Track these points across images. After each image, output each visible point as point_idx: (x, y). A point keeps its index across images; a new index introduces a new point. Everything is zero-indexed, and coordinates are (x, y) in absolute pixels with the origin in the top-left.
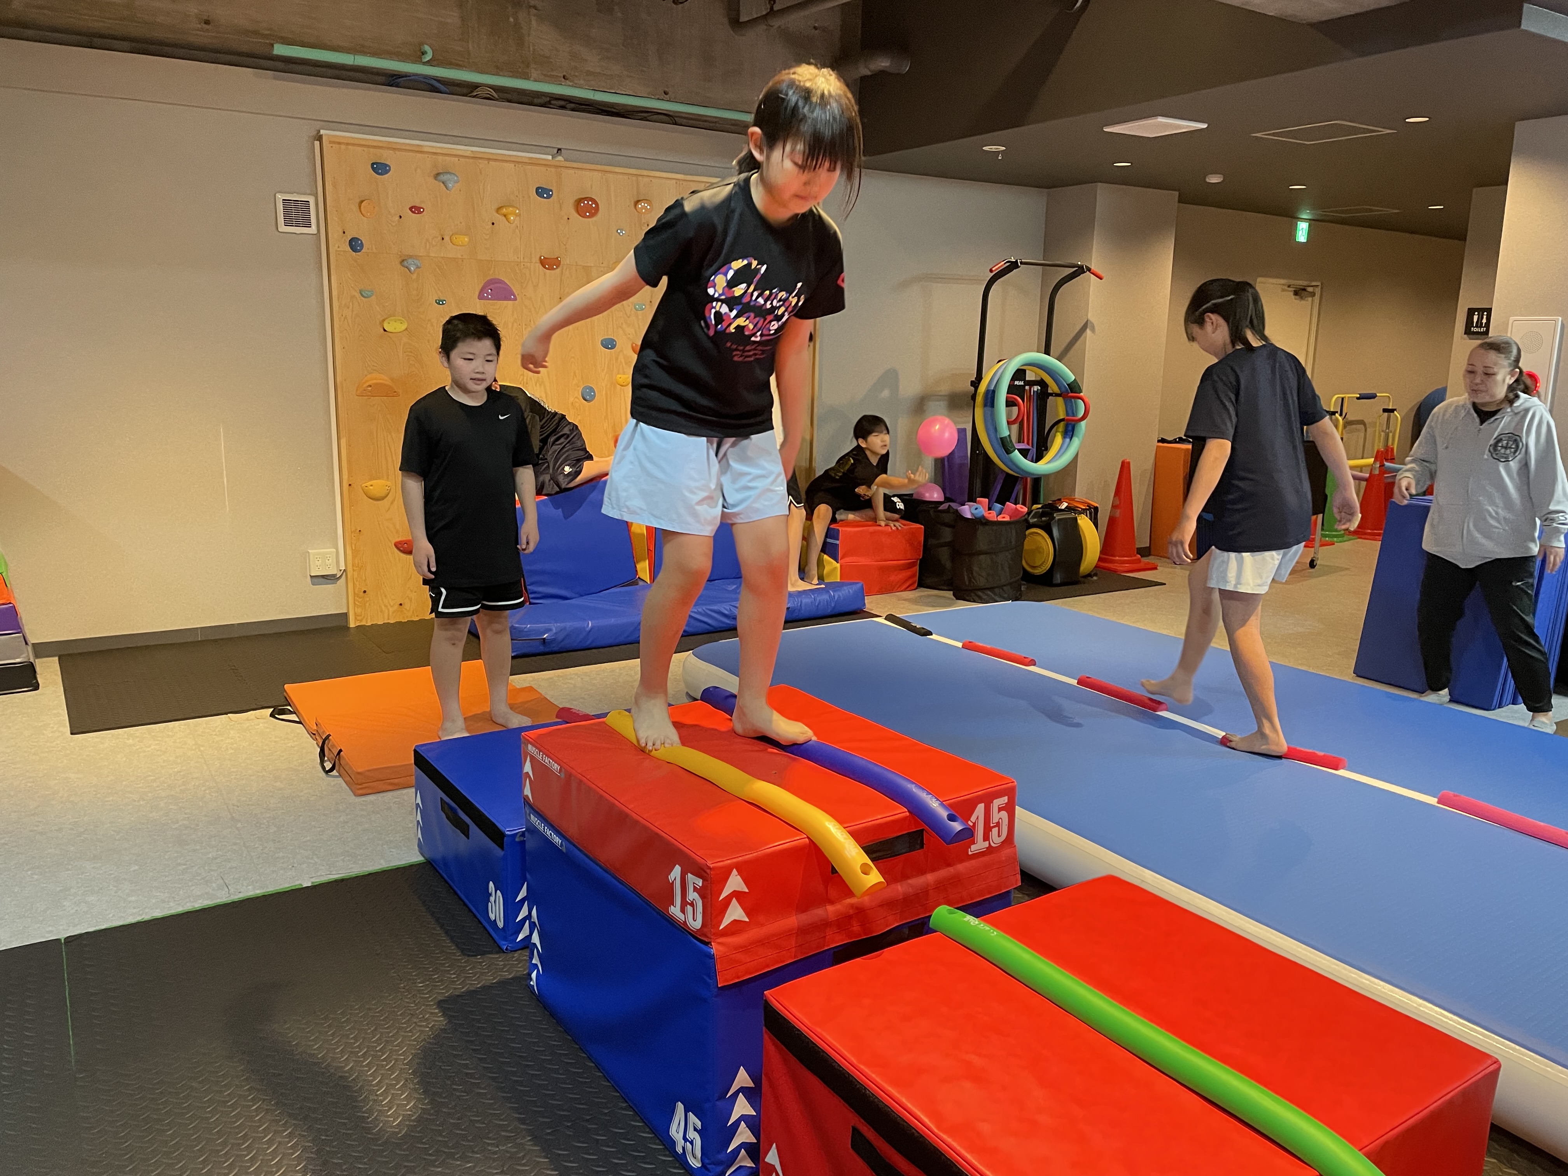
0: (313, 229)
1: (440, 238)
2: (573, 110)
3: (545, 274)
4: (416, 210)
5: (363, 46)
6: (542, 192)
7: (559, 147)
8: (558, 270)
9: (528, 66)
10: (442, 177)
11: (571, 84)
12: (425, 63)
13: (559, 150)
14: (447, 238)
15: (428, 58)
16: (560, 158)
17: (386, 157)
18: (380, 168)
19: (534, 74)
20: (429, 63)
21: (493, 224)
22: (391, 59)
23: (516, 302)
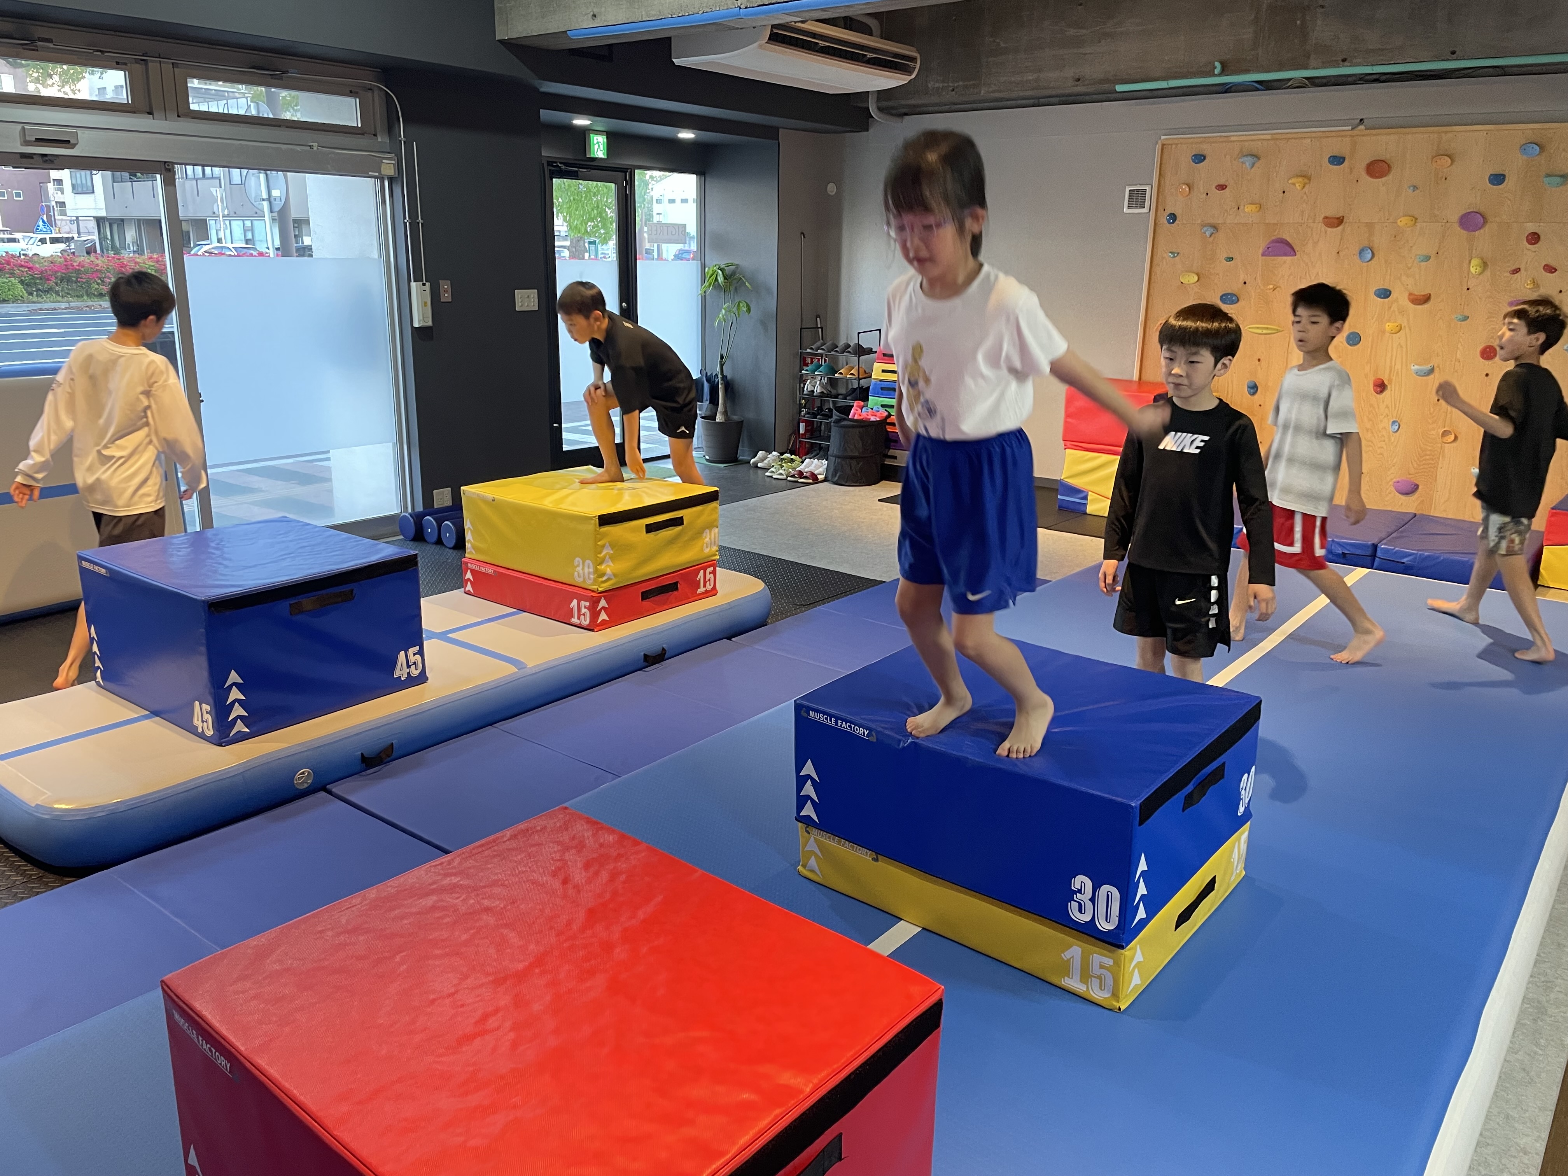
0: (1145, 210)
1: (1237, 208)
3: (1326, 232)
4: (1222, 187)
5: (1176, 72)
6: (1337, 160)
7: (1362, 117)
8: (1340, 228)
9: (1309, 58)
11: (1349, 64)
12: (1216, 75)
13: (1361, 120)
14: (1241, 208)
15: (1217, 71)
16: (1362, 127)
17: (1205, 149)
18: (1199, 158)
19: (1313, 62)
20: (1220, 75)
21: (1284, 192)
22: (1195, 77)
23: (1296, 257)
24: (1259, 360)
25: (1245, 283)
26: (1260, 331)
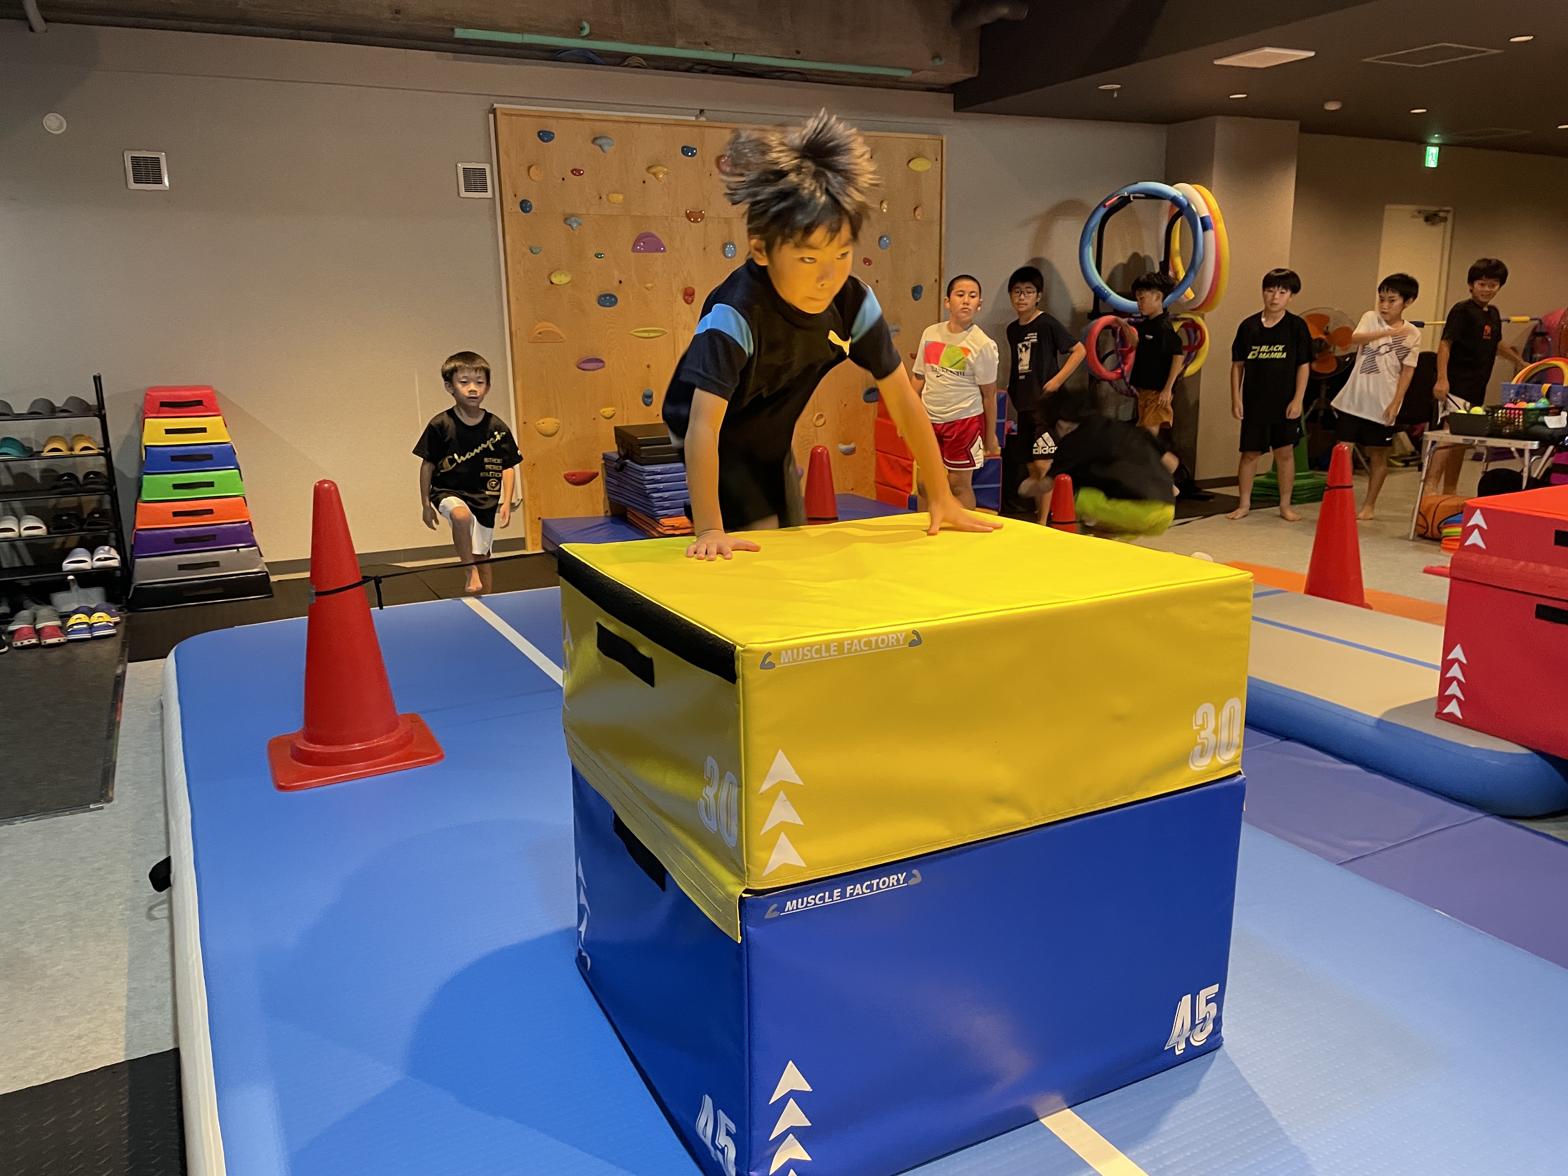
0: (489, 194)
1: (598, 197)
2: (714, 73)
3: (689, 227)
4: (576, 172)
5: (531, 26)
6: (687, 151)
7: (702, 108)
8: (701, 223)
9: (673, 35)
10: (598, 141)
11: (712, 49)
12: (584, 38)
13: (702, 111)
14: (604, 197)
15: (586, 32)
16: (703, 119)
17: (551, 125)
18: (545, 136)
19: (679, 42)
20: (588, 37)
21: (644, 182)
22: (555, 35)
23: (665, 254)
24: (648, 366)
25: (620, 282)
26: (645, 335)
